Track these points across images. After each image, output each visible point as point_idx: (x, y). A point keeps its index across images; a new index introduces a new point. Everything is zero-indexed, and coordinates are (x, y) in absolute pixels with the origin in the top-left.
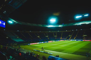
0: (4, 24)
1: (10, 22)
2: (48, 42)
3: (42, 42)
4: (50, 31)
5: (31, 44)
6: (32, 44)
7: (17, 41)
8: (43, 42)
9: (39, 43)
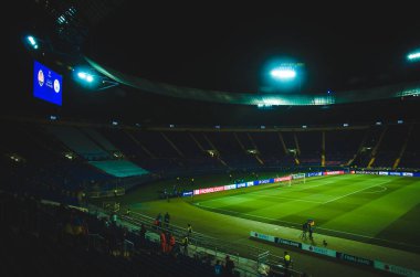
0: (57, 86)
1: (86, 77)
2: (272, 182)
3: (246, 181)
4: (263, 127)
5: (197, 192)
6: (203, 191)
7: (118, 175)
8: (252, 183)
9: (234, 186)
